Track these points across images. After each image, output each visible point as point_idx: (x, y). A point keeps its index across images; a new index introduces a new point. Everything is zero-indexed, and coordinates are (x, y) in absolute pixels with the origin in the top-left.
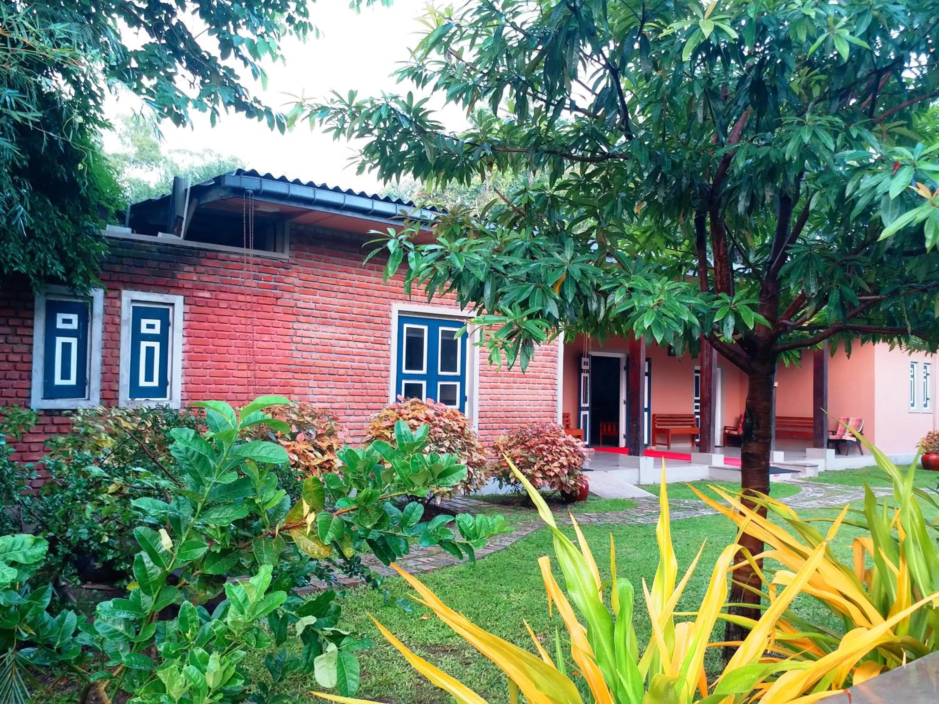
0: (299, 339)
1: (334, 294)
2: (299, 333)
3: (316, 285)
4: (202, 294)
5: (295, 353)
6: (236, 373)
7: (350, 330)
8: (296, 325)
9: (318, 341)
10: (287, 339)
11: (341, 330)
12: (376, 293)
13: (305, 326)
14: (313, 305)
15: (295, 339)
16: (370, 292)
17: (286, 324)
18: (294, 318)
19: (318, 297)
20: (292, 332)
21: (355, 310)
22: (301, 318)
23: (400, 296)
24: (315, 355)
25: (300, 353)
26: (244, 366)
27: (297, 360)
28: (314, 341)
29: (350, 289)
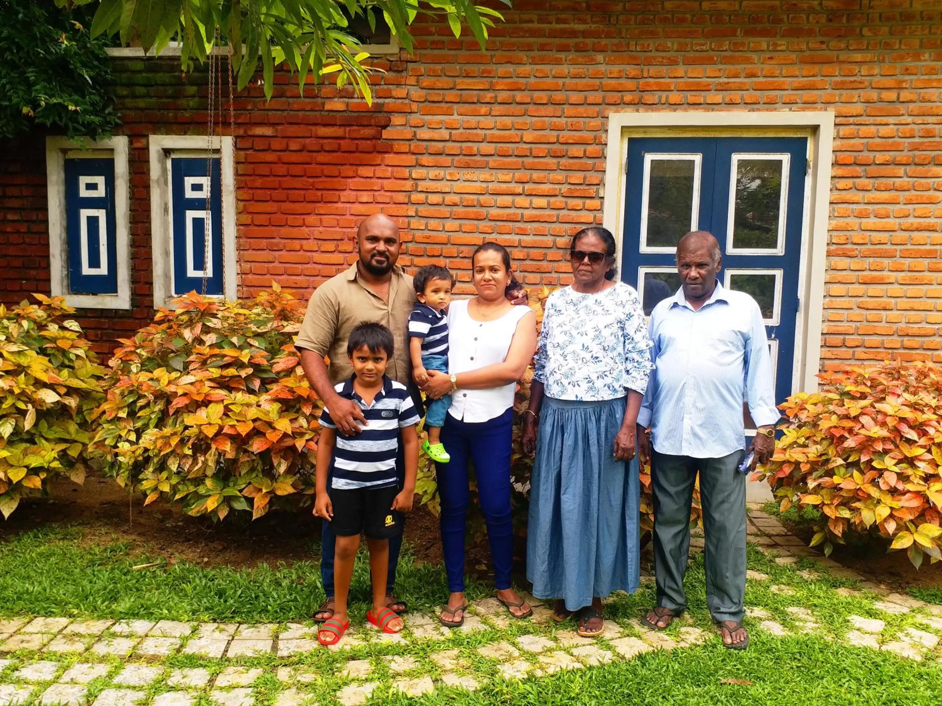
0: (422, 196)
1: (484, 109)
2: (422, 185)
3: (451, 96)
4: (259, 131)
5: (415, 223)
6: (317, 257)
7: (518, 175)
8: (416, 173)
9: (456, 198)
10: (401, 197)
11: (502, 176)
12: (575, 97)
13: (433, 173)
14: (445, 134)
15: (415, 197)
16: (558, 96)
17: (399, 172)
18: (410, 159)
19: (456, 117)
20: (408, 185)
21: (528, 136)
22: (425, 159)
23: (628, 97)
24: (450, 225)
25: (423, 221)
26: (331, 246)
27: (418, 234)
28: (449, 199)
29: (519, 96)
